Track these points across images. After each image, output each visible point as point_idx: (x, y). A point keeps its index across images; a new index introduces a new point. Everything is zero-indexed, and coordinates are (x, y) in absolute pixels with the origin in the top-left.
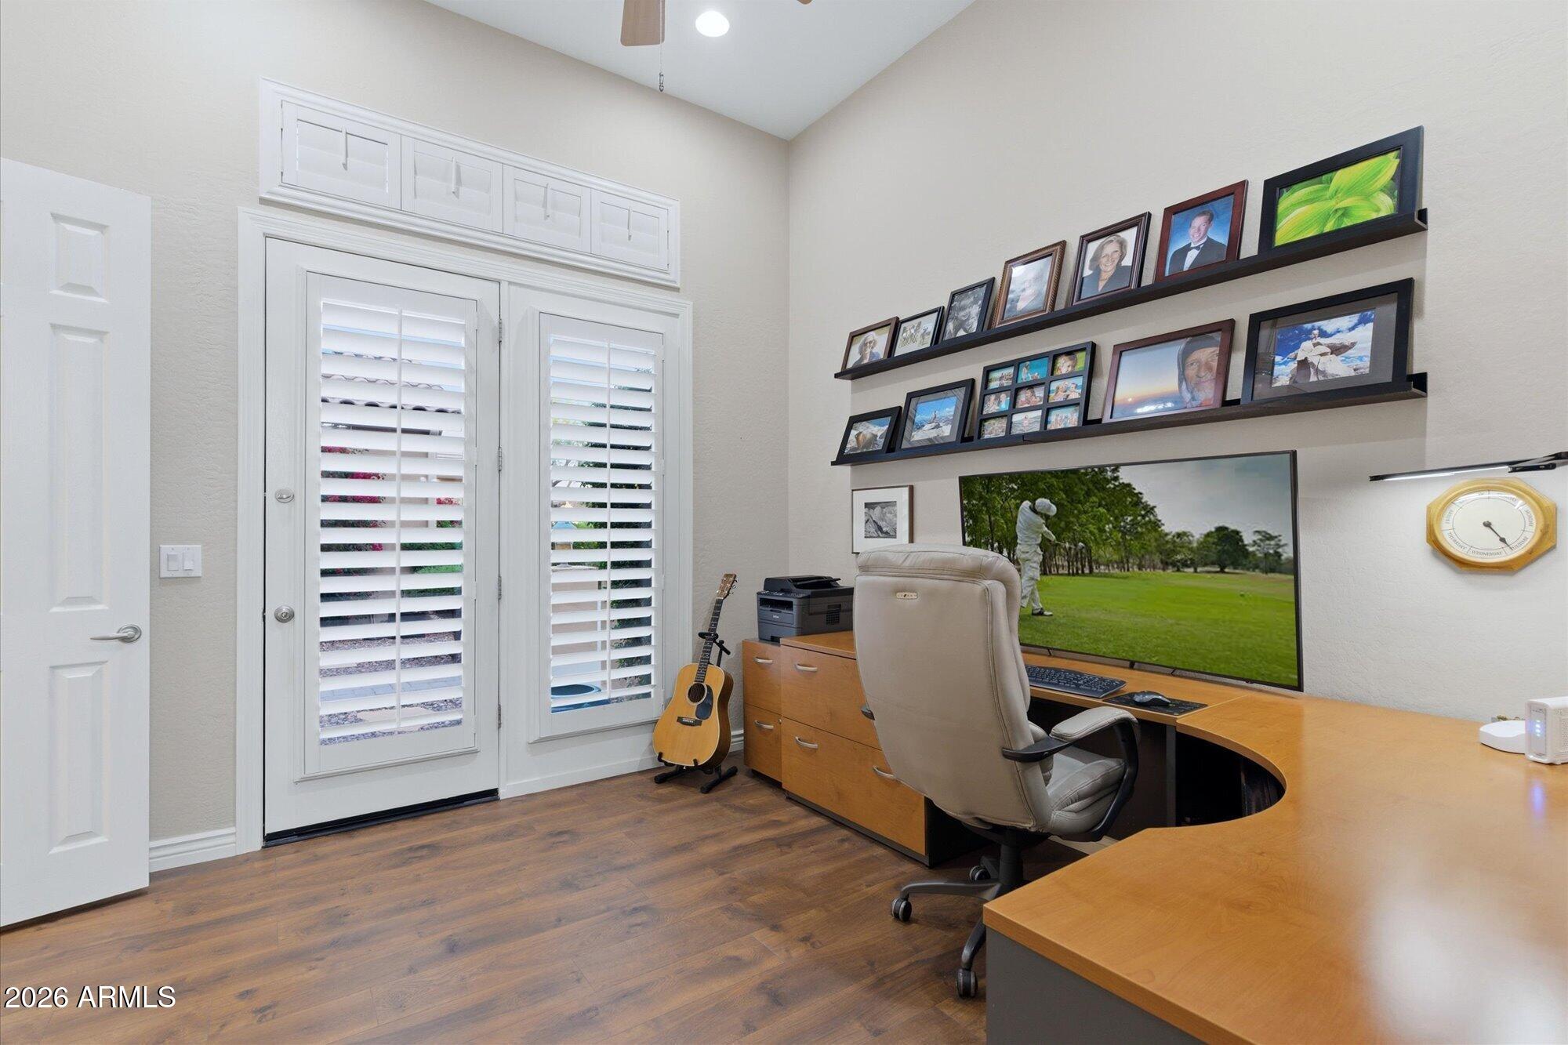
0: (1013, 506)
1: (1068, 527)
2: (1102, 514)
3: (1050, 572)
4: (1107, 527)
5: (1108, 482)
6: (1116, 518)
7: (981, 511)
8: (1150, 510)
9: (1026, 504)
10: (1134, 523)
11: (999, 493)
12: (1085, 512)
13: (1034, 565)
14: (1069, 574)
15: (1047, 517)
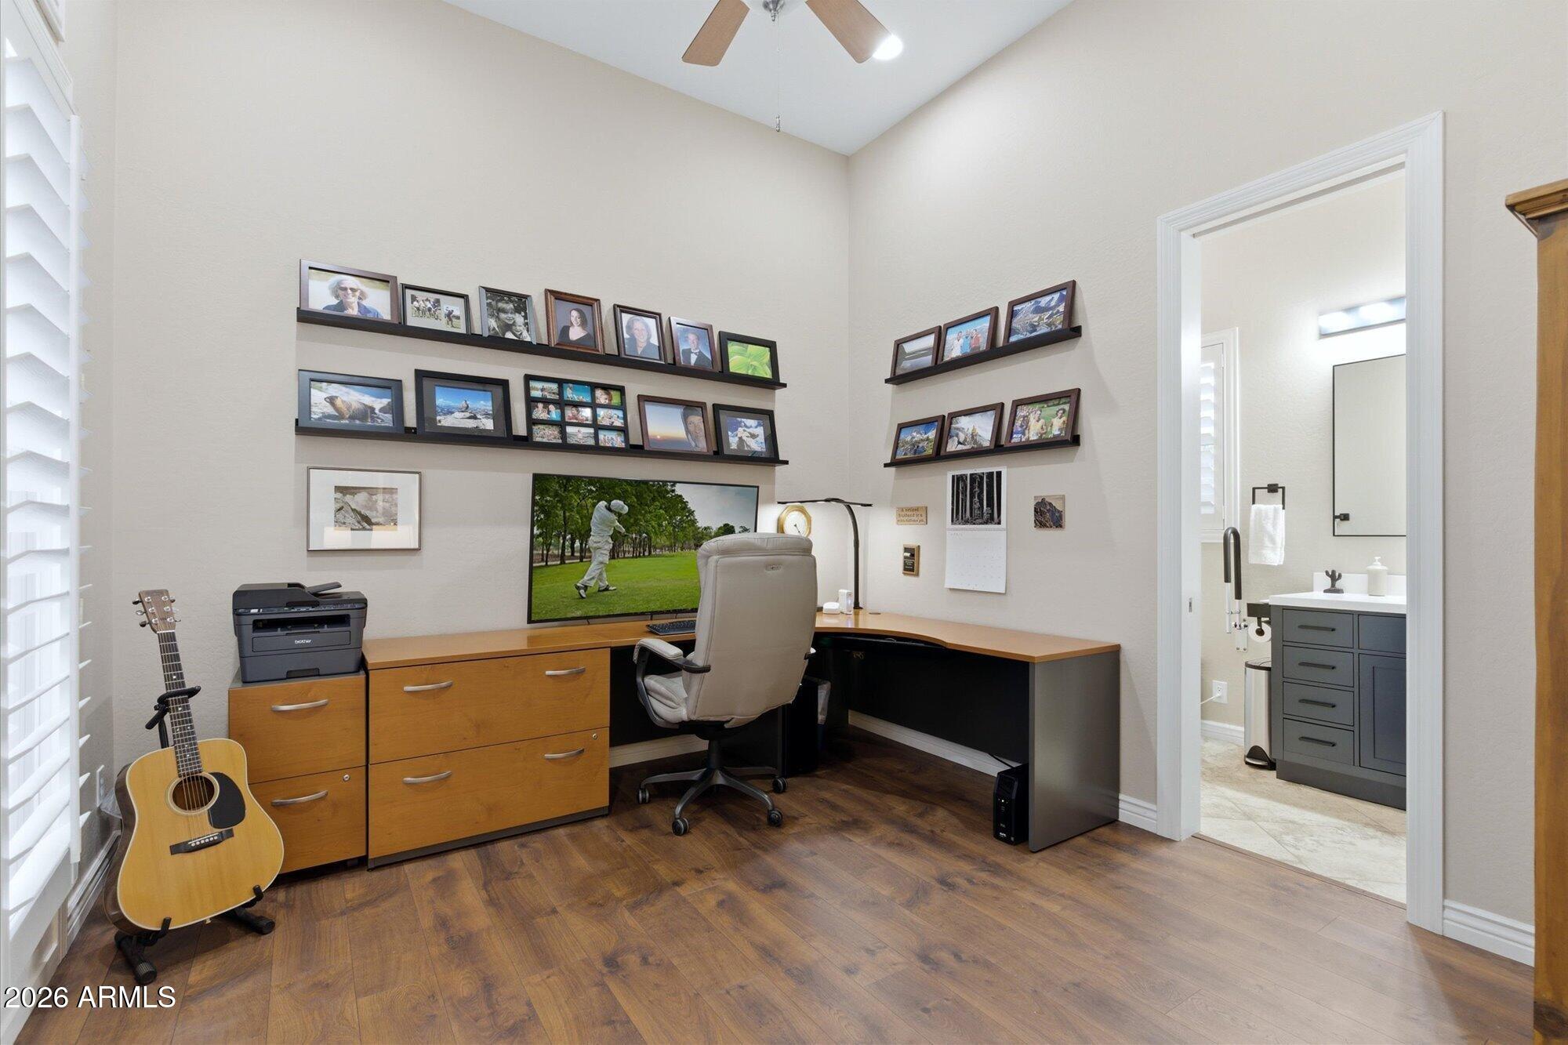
0: (589, 505)
1: (636, 523)
2: (661, 514)
3: (618, 556)
4: (664, 523)
5: (668, 492)
6: (670, 517)
7: (555, 507)
8: (692, 513)
9: (603, 504)
10: (681, 521)
11: (577, 492)
12: (650, 512)
13: (605, 552)
14: (633, 557)
15: (619, 515)
